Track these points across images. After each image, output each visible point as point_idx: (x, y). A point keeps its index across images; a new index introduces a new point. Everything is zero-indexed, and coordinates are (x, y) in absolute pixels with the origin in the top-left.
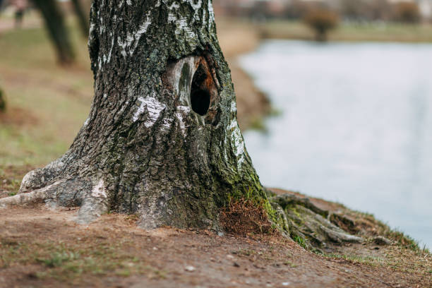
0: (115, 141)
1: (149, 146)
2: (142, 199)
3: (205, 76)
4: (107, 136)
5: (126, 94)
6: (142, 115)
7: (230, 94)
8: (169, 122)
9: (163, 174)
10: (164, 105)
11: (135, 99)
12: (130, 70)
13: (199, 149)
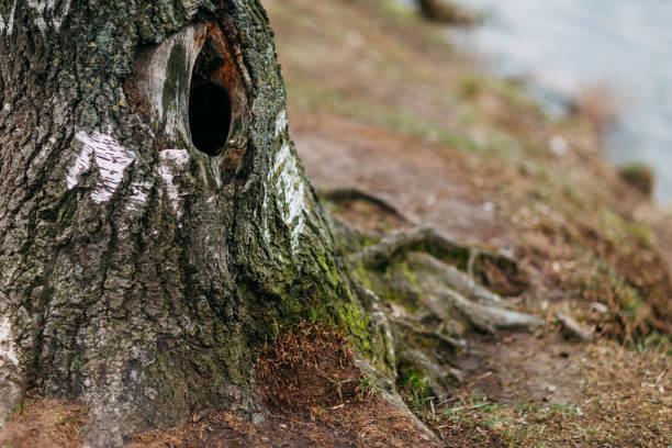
0: (32, 227)
1: (104, 244)
2: (93, 365)
3: (219, 62)
4: (15, 212)
5: (50, 114)
6: (85, 175)
7: (273, 99)
8: (144, 190)
9: (136, 305)
10: (132, 153)
11: (68, 133)
12: (56, 62)
13: (210, 244)
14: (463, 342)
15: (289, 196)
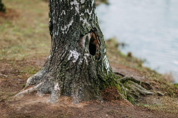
0: (62, 67)
1: (75, 70)
2: (73, 90)
3: (94, 40)
4: (59, 65)
5: (65, 48)
6: (71, 58)
7: (104, 46)
8: (82, 60)
9: (80, 80)
10: (80, 54)
11: (68, 51)
12: (66, 39)
13: (93, 70)
14: (139, 96)
15: (106, 64)
